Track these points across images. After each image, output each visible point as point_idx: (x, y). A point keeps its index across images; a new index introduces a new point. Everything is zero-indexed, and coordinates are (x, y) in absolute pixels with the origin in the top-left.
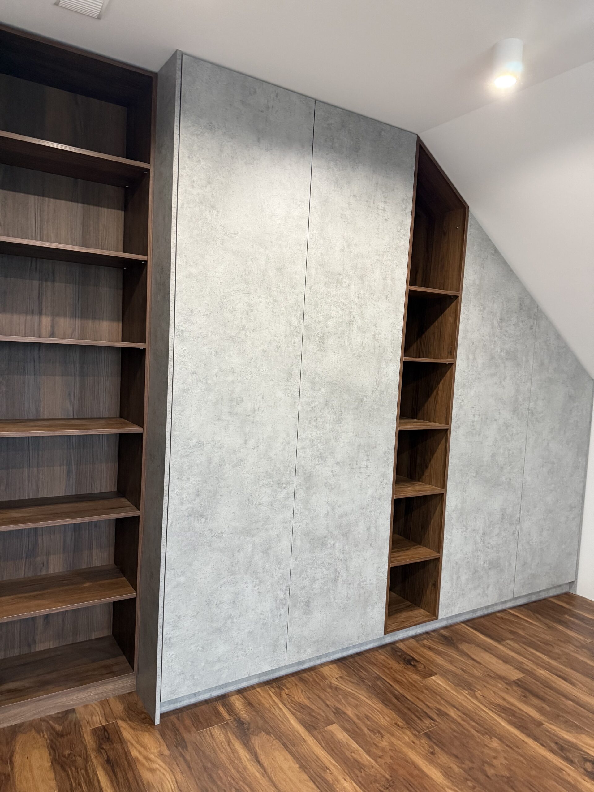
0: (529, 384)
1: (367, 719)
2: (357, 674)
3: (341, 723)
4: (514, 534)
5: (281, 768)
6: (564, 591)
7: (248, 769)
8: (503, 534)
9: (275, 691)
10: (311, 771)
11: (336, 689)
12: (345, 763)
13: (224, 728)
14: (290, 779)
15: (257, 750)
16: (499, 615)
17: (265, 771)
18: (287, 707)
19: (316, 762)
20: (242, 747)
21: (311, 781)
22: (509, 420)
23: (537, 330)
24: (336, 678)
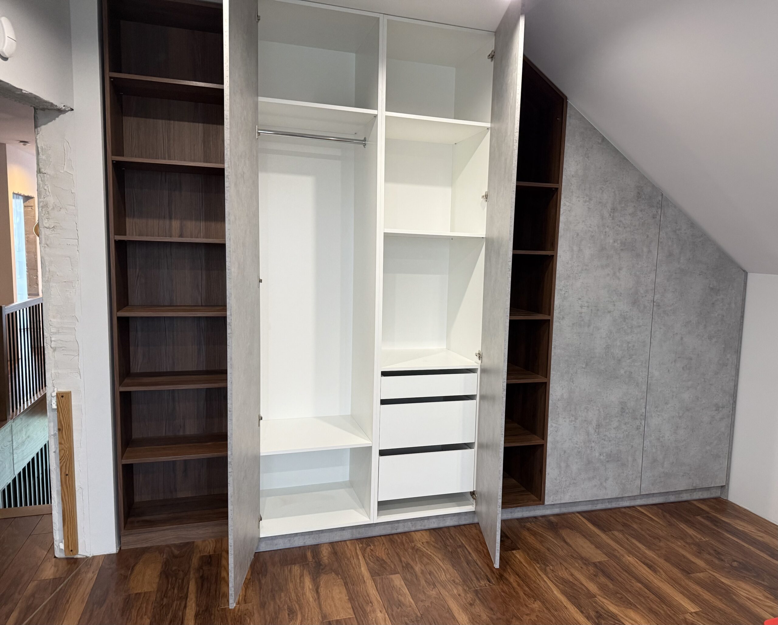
0: (653, 276)
1: (430, 574)
2: (444, 541)
3: (405, 574)
4: (638, 428)
5: (333, 598)
6: (714, 495)
7: (305, 595)
8: (624, 427)
9: (363, 546)
10: (356, 603)
11: (416, 550)
12: (389, 601)
13: (303, 565)
14: (335, 606)
15: (320, 584)
16: (624, 510)
17: (319, 598)
18: (364, 558)
19: (364, 597)
20: (310, 580)
21: (352, 609)
22: (627, 312)
23: (662, 219)
24: (422, 543)
